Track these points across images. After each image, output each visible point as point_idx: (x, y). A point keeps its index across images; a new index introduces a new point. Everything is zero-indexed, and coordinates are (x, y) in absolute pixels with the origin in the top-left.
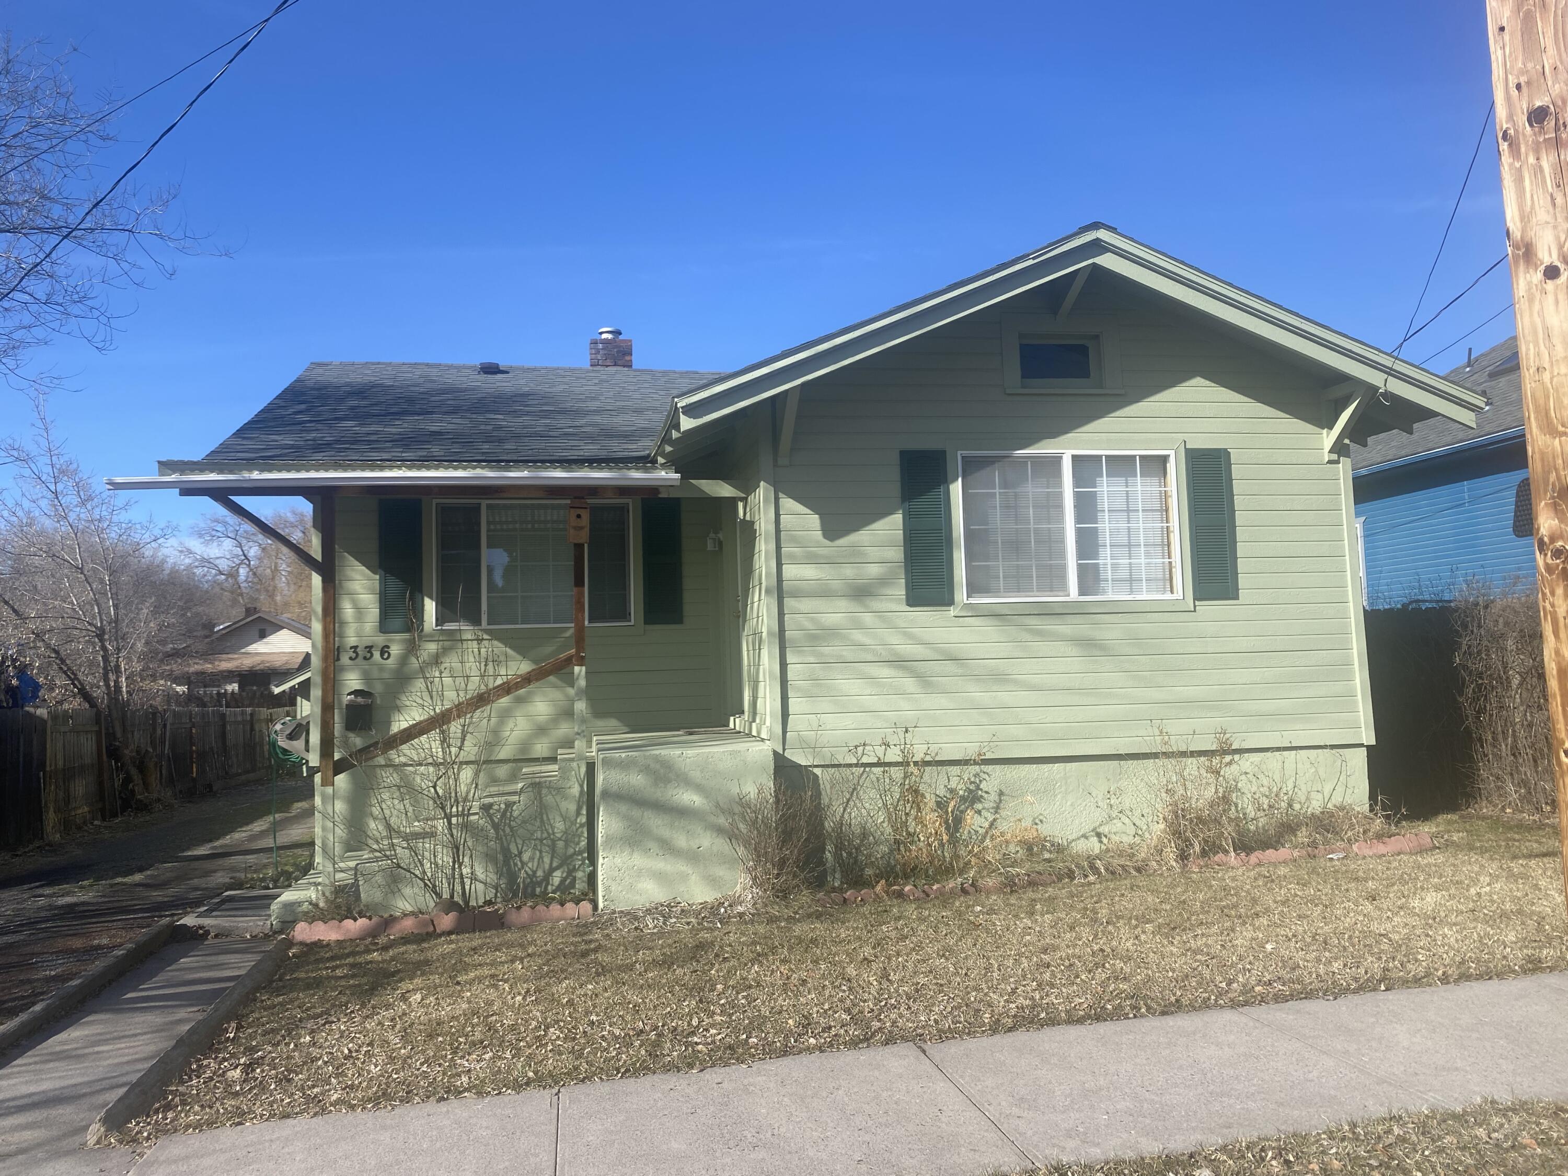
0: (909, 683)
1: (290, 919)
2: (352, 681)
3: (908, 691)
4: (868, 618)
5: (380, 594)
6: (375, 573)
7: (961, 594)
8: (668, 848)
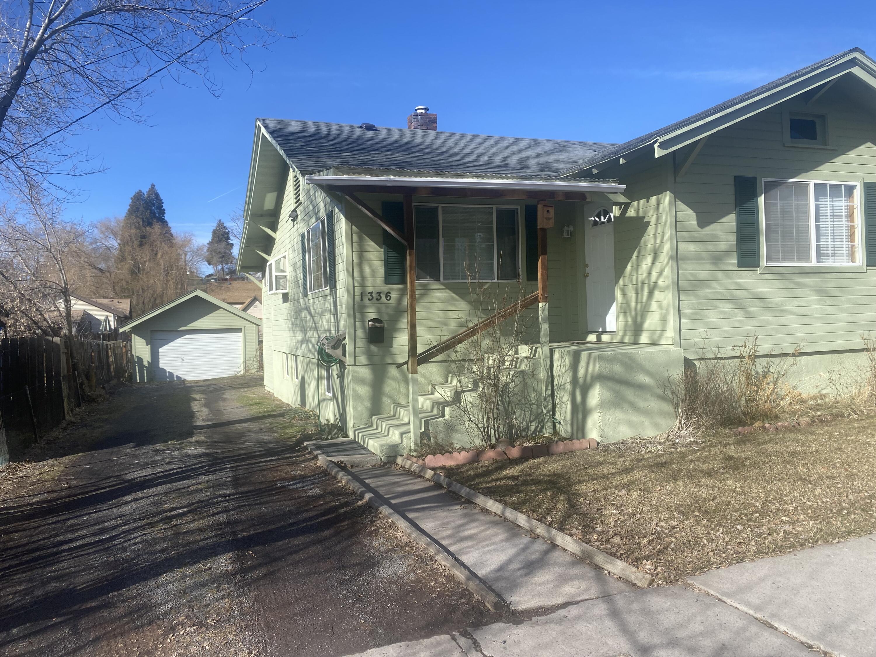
0: (738, 312)
1: (393, 454)
2: (371, 314)
3: (738, 316)
4: (720, 275)
5: (385, 260)
6: (381, 248)
7: (764, 262)
8: (634, 407)
